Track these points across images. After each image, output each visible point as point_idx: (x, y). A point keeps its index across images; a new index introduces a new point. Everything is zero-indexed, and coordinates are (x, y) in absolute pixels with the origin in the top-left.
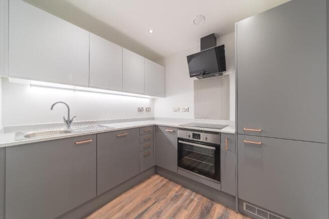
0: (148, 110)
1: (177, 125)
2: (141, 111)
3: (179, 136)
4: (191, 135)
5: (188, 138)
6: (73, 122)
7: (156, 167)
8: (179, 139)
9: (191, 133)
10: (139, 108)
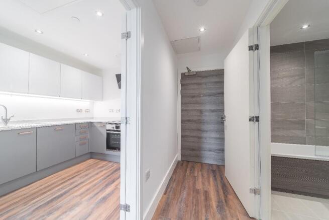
0: (87, 111)
1: (106, 121)
2: (79, 112)
3: (108, 128)
4: (115, 127)
5: (112, 129)
6: (10, 120)
7: (91, 153)
8: (107, 130)
9: (114, 126)
10: (77, 110)
